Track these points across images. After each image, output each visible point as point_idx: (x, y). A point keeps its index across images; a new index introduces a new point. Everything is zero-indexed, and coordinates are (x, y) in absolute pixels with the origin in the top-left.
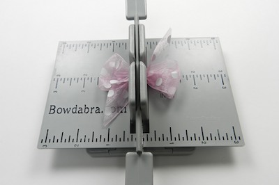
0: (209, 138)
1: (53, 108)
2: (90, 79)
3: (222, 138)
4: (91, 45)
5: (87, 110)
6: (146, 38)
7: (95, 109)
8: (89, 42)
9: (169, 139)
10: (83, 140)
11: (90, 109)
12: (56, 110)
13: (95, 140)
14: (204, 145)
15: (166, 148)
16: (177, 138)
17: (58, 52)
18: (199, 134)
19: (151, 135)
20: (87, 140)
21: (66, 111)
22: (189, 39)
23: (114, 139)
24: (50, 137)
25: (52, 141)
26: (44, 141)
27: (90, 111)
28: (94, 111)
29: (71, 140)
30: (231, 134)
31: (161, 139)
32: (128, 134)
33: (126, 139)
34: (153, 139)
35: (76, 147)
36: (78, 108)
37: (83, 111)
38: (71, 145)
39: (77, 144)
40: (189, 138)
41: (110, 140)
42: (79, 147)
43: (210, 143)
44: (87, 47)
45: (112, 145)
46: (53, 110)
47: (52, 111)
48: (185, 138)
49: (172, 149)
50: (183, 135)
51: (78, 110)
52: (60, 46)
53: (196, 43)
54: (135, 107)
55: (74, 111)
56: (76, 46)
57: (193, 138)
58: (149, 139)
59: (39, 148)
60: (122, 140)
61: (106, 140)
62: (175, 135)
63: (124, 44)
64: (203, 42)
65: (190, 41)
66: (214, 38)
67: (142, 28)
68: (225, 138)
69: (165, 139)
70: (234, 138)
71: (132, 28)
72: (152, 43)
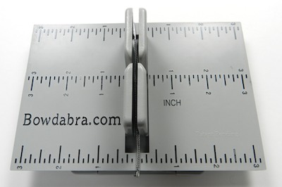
0: (223, 160)
1: (28, 117)
2: (74, 78)
3: (238, 160)
4: (75, 30)
5: (71, 121)
6: (149, 21)
7: (81, 120)
8: (73, 27)
9: (174, 160)
10: (66, 161)
11: (75, 120)
12: (32, 119)
13: (81, 160)
14: (216, 169)
16: (184, 160)
17: (33, 40)
18: (211, 155)
19: (151, 155)
20: (71, 161)
21: (45, 121)
22: (201, 24)
23: (105, 160)
24: (26, 156)
25: (28, 161)
26: (18, 161)
27: (75, 123)
28: (80, 121)
29: (52, 160)
30: (250, 155)
31: (164, 160)
32: (123, 154)
33: (120, 160)
34: (154, 160)
35: (59, 169)
36: (59, 118)
37: (66, 122)
38: (51, 167)
39: (59, 165)
40: (199, 160)
41: (100, 160)
42: (62, 169)
43: (224, 167)
44: (70, 34)
45: (103, 167)
46: (27, 119)
47: (27, 122)
48: (194, 160)
50: (191, 155)
51: (60, 120)
52: (35, 31)
53: (212, 31)
55: (55, 122)
56: (55, 32)
57: (204, 160)
58: (149, 160)
59: (12, 169)
60: (115, 160)
61: (96, 160)
62: (181, 156)
63: (118, 30)
64: (220, 29)
65: (203, 27)
66: (234, 24)
67: (143, 13)
68: (243, 160)
69: (169, 160)
70: (253, 160)
71: (129, 13)
72: (154, 29)
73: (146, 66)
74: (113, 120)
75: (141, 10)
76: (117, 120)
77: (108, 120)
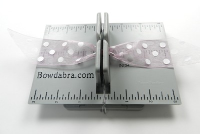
0: (155, 98)
1: (40, 74)
3: (164, 98)
4: (69, 27)
5: (65, 75)
6: (110, 22)
7: (71, 75)
8: (68, 26)
9: (125, 98)
10: (61, 98)
11: (67, 75)
12: (42, 75)
13: (70, 98)
14: (151, 103)
15: (122, 105)
16: (131, 98)
17: (45, 33)
18: (147, 95)
19: (112, 95)
20: (64, 98)
21: (49, 76)
22: (140, 24)
23: (84, 98)
24: (38, 95)
25: (39, 98)
26: (33, 98)
27: (67, 77)
28: (70, 76)
29: (53, 98)
30: (171, 95)
31: (119, 98)
32: (95, 95)
33: (93, 98)
34: (113, 98)
35: (56, 103)
36: (58, 74)
37: (62, 77)
38: (52, 102)
39: (57, 101)
40: (140, 98)
41: (81, 98)
42: (58, 103)
43: (155, 102)
44: (66, 29)
47: (40, 76)
48: (137, 98)
49: (127, 106)
50: (135, 95)
51: (58, 75)
52: (47, 28)
53: (146, 27)
54: (99, 73)
55: (55, 76)
56: (58, 28)
57: (143, 98)
58: (110, 98)
60: (90, 98)
61: (79, 98)
62: (129, 95)
63: (93, 27)
64: (151, 26)
65: (141, 25)
66: (159, 23)
67: (106, 15)
68: (167, 98)
69: (122, 98)
70: (173, 98)
71: (99, 15)
72: (113, 26)
73: (108, 41)
74: (89, 75)
75: (105, 13)
76: (92, 75)
77: (87, 75)
